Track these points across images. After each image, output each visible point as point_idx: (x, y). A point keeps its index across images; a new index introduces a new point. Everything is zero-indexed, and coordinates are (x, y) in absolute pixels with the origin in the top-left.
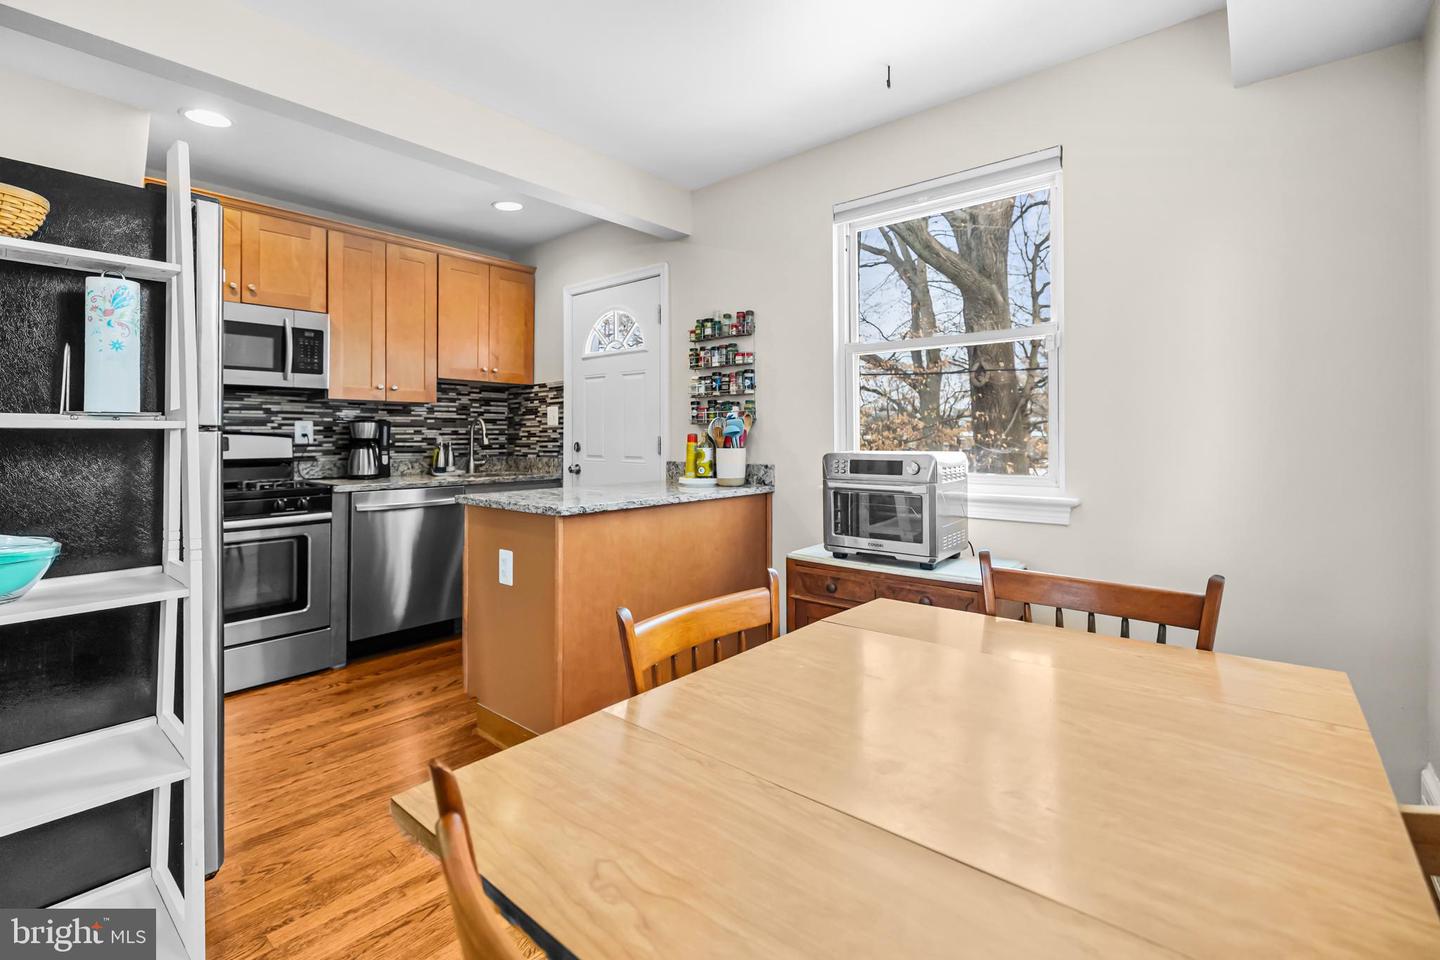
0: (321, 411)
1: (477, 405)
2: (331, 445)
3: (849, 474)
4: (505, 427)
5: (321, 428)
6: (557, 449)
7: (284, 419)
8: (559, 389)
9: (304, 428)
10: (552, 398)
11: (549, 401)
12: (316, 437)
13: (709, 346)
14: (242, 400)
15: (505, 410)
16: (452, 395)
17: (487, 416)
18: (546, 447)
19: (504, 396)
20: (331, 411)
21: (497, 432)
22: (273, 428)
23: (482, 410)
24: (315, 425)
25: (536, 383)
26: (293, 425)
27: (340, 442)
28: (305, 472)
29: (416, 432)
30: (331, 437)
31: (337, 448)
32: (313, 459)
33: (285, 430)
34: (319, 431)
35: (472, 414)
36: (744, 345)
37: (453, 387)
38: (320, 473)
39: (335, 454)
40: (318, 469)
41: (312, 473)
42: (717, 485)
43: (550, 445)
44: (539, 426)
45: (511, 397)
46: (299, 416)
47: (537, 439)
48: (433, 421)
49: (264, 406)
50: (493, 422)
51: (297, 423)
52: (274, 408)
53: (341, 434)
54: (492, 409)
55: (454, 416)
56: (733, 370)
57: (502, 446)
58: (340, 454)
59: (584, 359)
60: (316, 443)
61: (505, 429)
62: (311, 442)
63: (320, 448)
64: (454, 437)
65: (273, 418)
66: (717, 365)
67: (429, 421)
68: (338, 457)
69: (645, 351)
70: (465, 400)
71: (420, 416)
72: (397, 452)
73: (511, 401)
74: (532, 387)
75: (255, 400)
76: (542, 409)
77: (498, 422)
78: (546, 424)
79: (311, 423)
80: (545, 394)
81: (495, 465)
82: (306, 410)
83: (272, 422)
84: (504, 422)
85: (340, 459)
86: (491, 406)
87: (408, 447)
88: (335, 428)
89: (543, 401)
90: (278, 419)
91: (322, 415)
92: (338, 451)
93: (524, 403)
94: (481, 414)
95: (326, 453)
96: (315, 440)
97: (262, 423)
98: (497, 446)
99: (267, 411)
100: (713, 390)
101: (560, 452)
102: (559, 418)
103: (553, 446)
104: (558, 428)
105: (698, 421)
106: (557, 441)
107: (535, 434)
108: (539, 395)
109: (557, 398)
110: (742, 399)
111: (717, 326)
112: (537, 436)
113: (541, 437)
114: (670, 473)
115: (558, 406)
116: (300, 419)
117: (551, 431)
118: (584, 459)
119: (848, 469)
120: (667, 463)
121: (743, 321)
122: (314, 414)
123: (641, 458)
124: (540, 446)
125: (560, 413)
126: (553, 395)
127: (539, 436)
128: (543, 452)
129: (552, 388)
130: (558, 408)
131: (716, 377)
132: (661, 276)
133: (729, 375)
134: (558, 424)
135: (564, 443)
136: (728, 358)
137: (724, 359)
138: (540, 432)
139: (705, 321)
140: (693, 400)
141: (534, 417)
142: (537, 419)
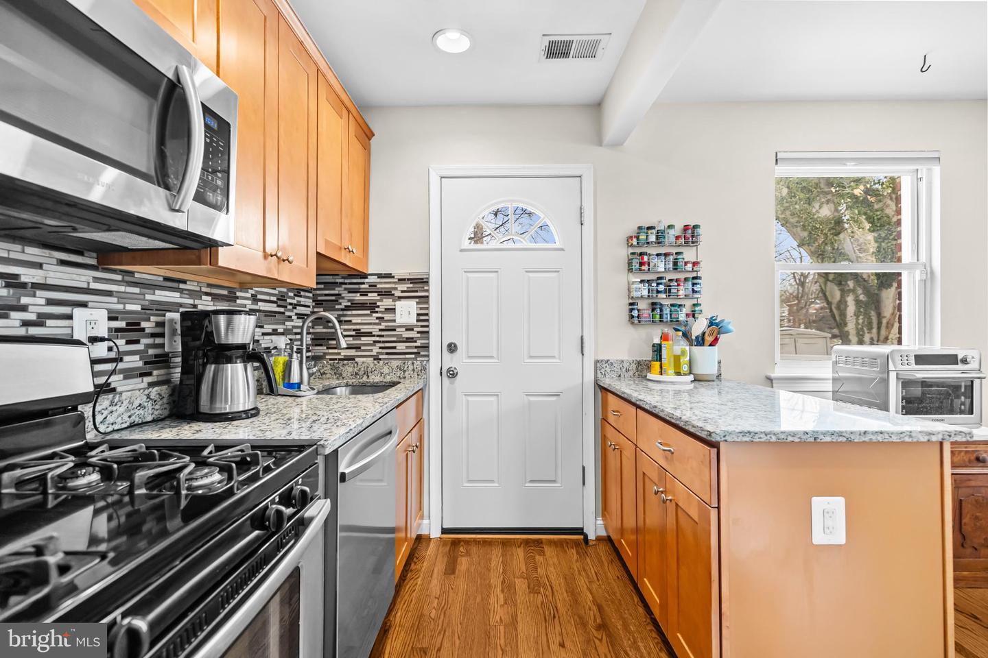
0: (122, 289)
2: (137, 357)
3: (914, 366)
5: (121, 324)
6: (415, 350)
8: (423, 282)
9: (91, 323)
10: (402, 292)
11: (397, 294)
12: (113, 342)
13: (653, 250)
15: (310, 302)
18: (395, 348)
20: (137, 290)
22: (27, 323)
24: (110, 319)
25: (370, 272)
26: (70, 317)
27: (151, 352)
30: (137, 342)
31: (146, 363)
32: (109, 389)
33: (55, 327)
34: (118, 330)
36: (689, 254)
38: (125, 417)
39: (142, 375)
40: (121, 410)
41: (110, 419)
42: (695, 380)
43: (401, 347)
44: (379, 324)
45: (322, 286)
46: (79, 298)
47: (378, 339)
51: (77, 312)
53: (153, 335)
56: (682, 276)
58: (150, 374)
59: (462, 251)
60: (113, 355)
62: (103, 353)
63: (121, 365)
65: (25, 300)
66: (663, 270)
68: (147, 379)
69: (563, 250)
73: (318, 292)
74: (365, 276)
76: (387, 303)
78: (394, 321)
79: (105, 314)
80: (393, 286)
82: (94, 286)
83: (25, 308)
85: (151, 385)
88: (143, 324)
89: (387, 294)
91: (122, 298)
92: (148, 368)
93: (345, 294)
94: (295, 306)
95: (129, 374)
96: (111, 349)
100: (658, 292)
101: (422, 353)
102: (418, 315)
103: (407, 347)
104: (417, 326)
105: (639, 322)
106: (416, 342)
107: (371, 333)
108: (378, 286)
109: (417, 291)
110: (688, 303)
111: (660, 235)
112: (374, 336)
113: (382, 336)
114: (603, 371)
115: (417, 300)
116: (84, 305)
117: (404, 329)
118: (465, 361)
119: (913, 362)
120: (597, 362)
121: (690, 234)
122: (109, 293)
123: (554, 357)
124: (380, 348)
125: (421, 309)
126: (408, 288)
127: (378, 336)
128: (387, 354)
129: (408, 279)
130: (417, 303)
131: (660, 281)
132: (583, 177)
133: (677, 280)
134: (418, 321)
135: (428, 343)
136: (675, 264)
137: (671, 266)
138: (380, 330)
139: (649, 228)
140: (631, 301)
141: (368, 312)
142: (374, 315)
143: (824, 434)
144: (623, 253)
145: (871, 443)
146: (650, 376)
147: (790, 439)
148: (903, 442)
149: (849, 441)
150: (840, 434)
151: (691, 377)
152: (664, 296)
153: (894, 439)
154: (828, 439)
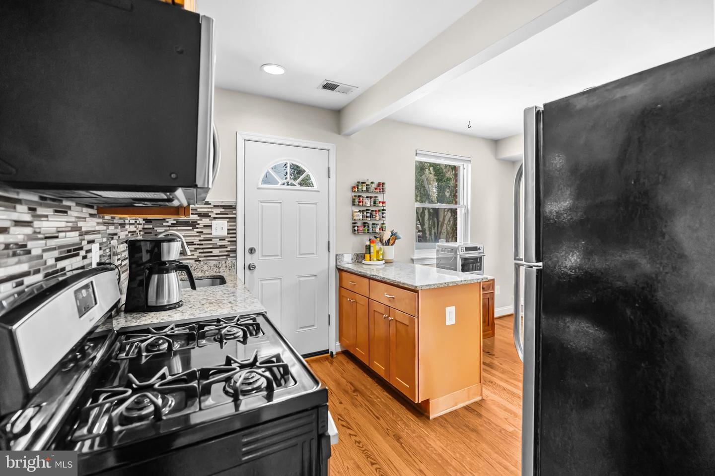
0: (102, 228)
3: (466, 252)
5: (102, 252)
6: (226, 253)
7: (88, 243)
8: (232, 208)
9: (96, 254)
10: (217, 214)
11: (213, 215)
13: (365, 195)
18: (211, 252)
24: (100, 249)
26: (91, 251)
33: (89, 259)
34: (102, 256)
43: (216, 252)
44: (199, 236)
46: (92, 237)
47: (198, 246)
49: (79, 224)
51: (93, 247)
52: (83, 226)
56: (377, 209)
59: (257, 189)
65: (83, 243)
66: (369, 205)
69: (319, 191)
76: (206, 221)
78: (211, 234)
79: (98, 246)
80: (210, 210)
82: (97, 228)
83: (82, 249)
88: (107, 250)
89: (206, 215)
91: (102, 234)
97: (77, 250)
100: (367, 217)
101: (231, 255)
102: (228, 230)
103: (220, 252)
104: (227, 237)
105: (358, 233)
106: (227, 248)
107: (193, 242)
108: (198, 210)
109: (228, 214)
110: (380, 223)
111: (368, 186)
112: (195, 244)
113: (202, 245)
114: (340, 260)
115: (228, 220)
116: (94, 242)
117: (218, 240)
118: (260, 258)
119: (465, 250)
120: (337, 255)
121: (381, 187)
122: (99, 232)
123: (313, 254)
124: (200, 253)
125: (230, 226)
126: (221, 211)
127: (198, 245)
128: (205, 257)
129: (221, 206)
130: (228, 222)
131: (368, 211)
132: (330, 151)
133: (376, 211)
134: (228, 234)
135: (236, 249)
136: (375, 203)
137: (372, 204)
138: (200, 240)
139: (363, 183)
140: (354, 222)
141: (191, 228)
142: (195, 230)
143: (451, 283)
144: (350, 195)
145: (463, 285)
146: (364, 262)
147: (441, 286)
148: (471, 283)
149: (457, 285)
150: (455, 282)
151: (384, 262)
152: (369, 219)
153: (469, 282)
154: (451, 285)
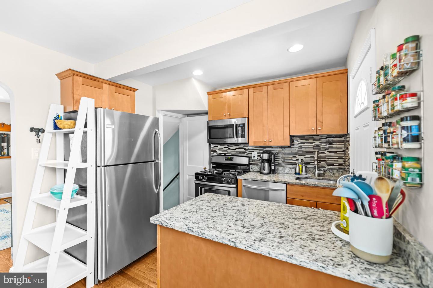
0: (259, 149)
1: (325, 144)
4: (343, 155)
7: (249, 151)
9: (254, 154)
12: (258, 157)
14: (239, 146)
16: (311, 141)
17: (330, 150)
19: (342, 139)
20: (262, 149)
21: (338, 157)
22: (246, 154)
23: (327, 147)
25: (348, 132)
26: (251, 153)
28: (254, 169)
29: (293, 157)
32: (257, 165)
33: (249, 155)
34: (259, 155)
35: (321, 149)
37: (312, 137)
38: (258, 169)
40: (258, 168)
41: (256, 169)
48: (301, 152)
49: (244, 148)
50: (335, 152)
51: (253, 153)
52: (246, 148)
54: (334, 146)
55: (312, 150)
57: (340, 165)
61: (343, 156)
62: (256, 159)
63: (259, 161)
64: (312, 159)
65: (246, 151)
67: (299, 152)
70: (317, 143)
71: (296, 150)
72: (285, 164)
74: (347, 135)
75: (242, 146)
77: (338, 153)
79: (256, 153)
81: (334, 174)
82: (255, 149)
83: (246, 152)
84: (343, 153)
86: (333, 145)
87: (290, 162)
90: (247, 152)
91: (260, 150)
96: (257, 158)
97: (243, 153)
98: (338, 164)
99: (245, 149)
116: (253, 151)
122: (257, 150)
